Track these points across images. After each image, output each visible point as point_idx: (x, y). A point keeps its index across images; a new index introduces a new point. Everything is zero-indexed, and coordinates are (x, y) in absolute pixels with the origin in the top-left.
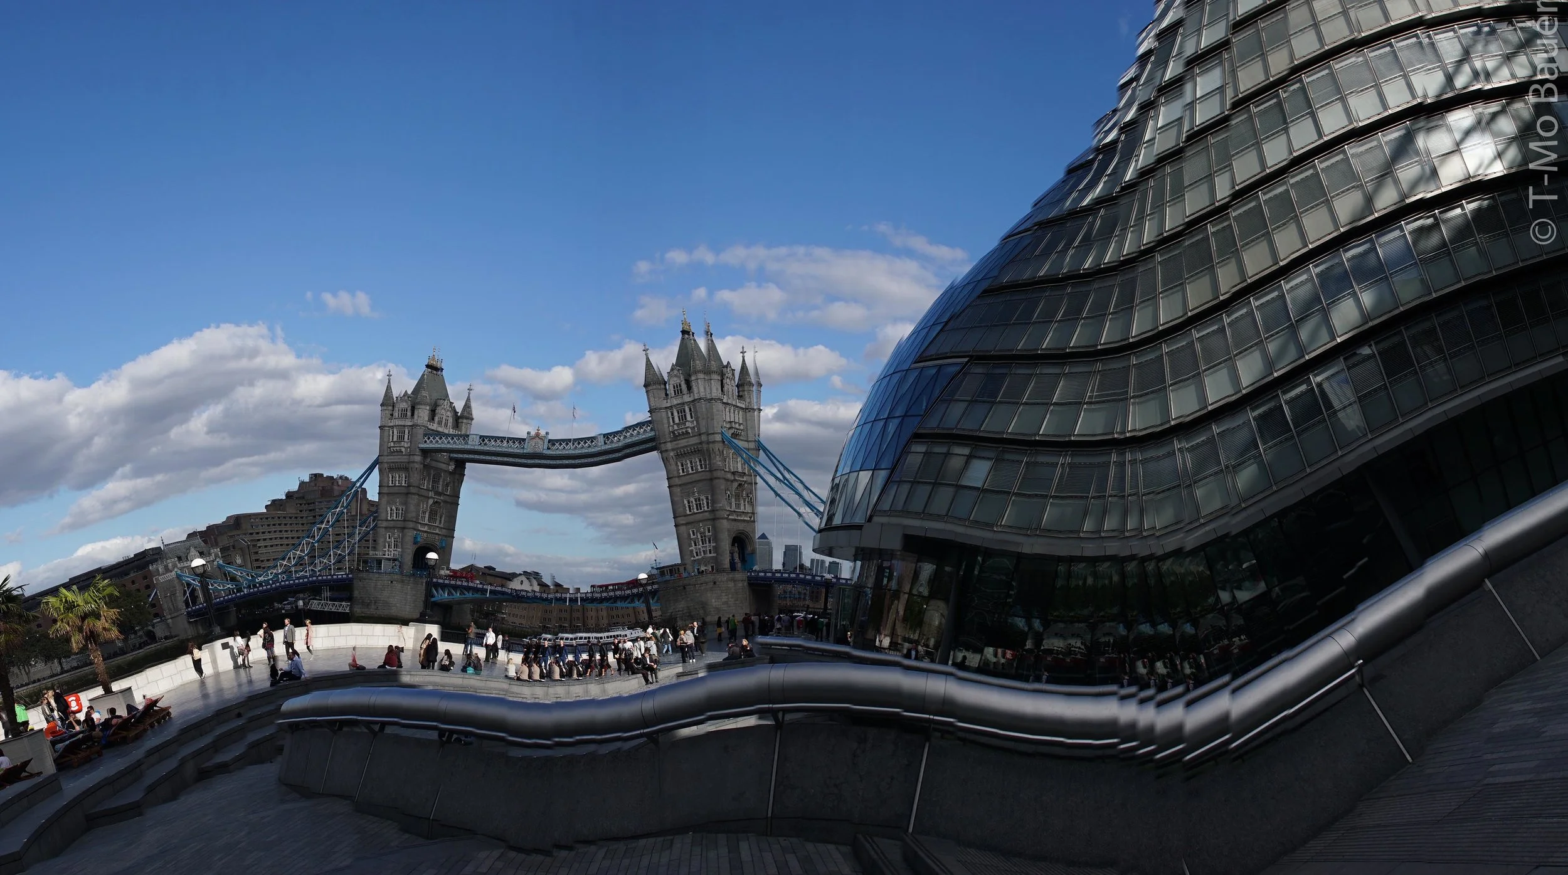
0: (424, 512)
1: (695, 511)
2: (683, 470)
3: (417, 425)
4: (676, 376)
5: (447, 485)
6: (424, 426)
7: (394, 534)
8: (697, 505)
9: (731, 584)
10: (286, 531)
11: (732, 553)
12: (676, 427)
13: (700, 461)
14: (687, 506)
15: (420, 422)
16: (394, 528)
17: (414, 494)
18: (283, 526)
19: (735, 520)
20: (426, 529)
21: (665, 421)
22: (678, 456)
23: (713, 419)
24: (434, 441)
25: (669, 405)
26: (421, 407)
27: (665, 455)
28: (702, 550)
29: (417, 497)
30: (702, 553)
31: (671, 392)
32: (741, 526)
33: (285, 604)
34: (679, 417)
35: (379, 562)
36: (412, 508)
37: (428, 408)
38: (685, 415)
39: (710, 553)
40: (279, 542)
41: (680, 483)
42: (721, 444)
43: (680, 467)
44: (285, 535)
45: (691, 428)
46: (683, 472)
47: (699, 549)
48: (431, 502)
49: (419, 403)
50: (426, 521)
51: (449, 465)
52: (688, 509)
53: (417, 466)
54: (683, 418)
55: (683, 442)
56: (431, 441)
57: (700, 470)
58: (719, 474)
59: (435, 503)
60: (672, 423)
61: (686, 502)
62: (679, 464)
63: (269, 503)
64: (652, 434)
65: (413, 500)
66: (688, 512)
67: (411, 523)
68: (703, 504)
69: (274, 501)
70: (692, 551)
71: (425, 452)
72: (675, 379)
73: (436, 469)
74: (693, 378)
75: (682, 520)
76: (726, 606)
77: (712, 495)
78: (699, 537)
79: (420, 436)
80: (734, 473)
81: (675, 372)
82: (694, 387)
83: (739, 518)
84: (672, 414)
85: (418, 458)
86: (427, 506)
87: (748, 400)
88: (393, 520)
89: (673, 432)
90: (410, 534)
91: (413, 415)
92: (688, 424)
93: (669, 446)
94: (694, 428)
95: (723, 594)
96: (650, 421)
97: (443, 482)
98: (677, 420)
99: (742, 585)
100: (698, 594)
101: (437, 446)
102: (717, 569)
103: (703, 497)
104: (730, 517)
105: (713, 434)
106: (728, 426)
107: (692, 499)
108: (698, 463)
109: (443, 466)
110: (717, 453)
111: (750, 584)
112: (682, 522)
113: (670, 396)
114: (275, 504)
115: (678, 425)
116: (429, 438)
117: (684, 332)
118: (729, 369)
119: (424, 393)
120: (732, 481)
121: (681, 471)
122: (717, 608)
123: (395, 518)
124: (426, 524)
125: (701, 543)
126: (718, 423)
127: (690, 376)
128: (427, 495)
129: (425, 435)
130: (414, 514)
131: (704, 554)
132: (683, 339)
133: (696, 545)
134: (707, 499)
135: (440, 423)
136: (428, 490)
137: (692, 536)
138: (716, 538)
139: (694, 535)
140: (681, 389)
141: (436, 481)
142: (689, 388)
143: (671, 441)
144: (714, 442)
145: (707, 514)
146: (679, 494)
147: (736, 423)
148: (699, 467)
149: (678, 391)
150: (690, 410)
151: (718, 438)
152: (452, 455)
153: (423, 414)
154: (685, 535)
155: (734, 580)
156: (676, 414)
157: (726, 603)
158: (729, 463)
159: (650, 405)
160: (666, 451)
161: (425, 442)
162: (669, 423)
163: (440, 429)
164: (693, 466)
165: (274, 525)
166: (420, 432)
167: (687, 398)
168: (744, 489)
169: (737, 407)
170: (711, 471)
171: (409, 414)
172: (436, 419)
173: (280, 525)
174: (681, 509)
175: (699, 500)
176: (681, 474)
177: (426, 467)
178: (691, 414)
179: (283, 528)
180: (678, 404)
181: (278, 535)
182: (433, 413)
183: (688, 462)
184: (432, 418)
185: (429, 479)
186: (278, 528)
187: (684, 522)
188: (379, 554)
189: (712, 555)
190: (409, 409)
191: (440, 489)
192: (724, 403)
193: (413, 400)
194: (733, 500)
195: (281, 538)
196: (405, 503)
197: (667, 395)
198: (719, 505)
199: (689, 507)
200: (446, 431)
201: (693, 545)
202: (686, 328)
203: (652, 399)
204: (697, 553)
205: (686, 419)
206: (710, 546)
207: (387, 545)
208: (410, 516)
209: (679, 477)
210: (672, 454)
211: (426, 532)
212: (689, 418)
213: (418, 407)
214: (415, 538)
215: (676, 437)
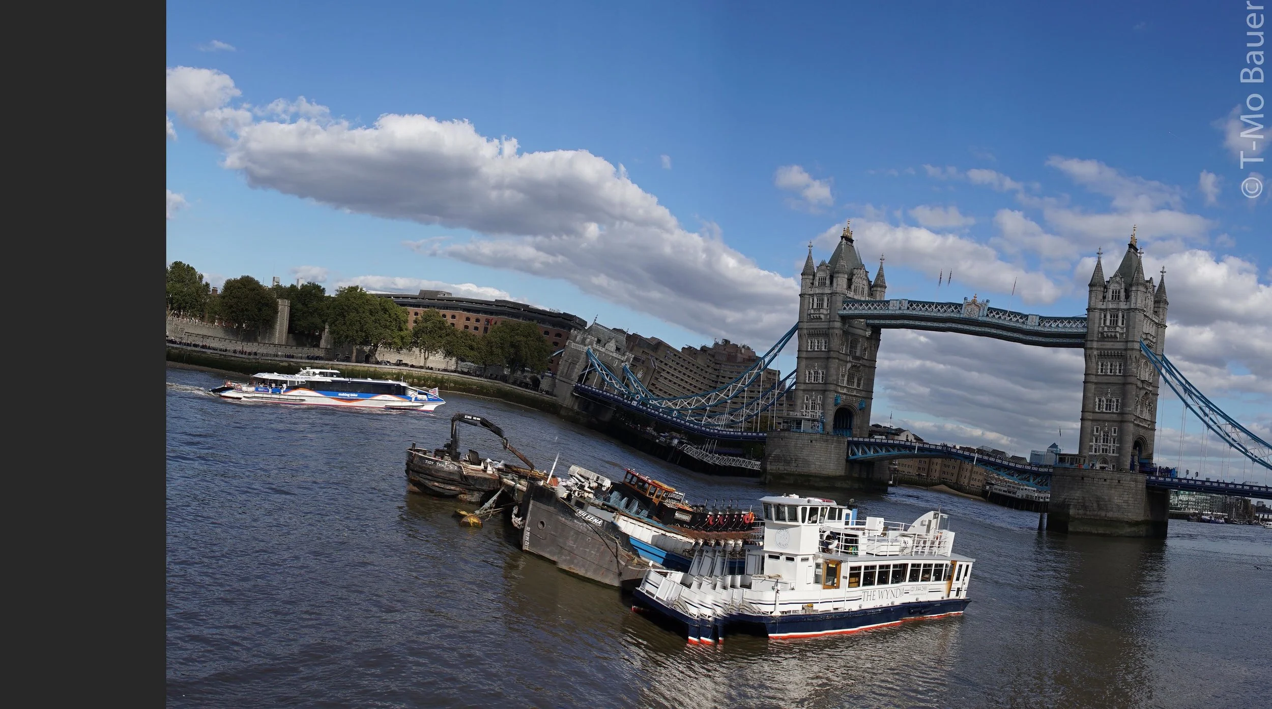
0: (843, 376)
1: (1104, 410)
2: (1102, 370)
3: (836, 293)
4: (1117, 282)
5: (865, 349)
6: (843, 294)
7: (811, 396)
8: (1107, 405)
9: (1133, 484)
10: (689, 376)
11: (1133, 456)
12: (1106, 329)
13: (1120, 366)
14: (1097, 404)
15: (839, 290)
16: (812, 390)
17: (834, 358)
18: (688, 371)
19: (1138, 425)
20: (845, 391)
21: (1097, 321)
22: (1100, 356)
23: (1135, 328)
24: (853, 308)
25: (1104, 307)
26: (840, 275)
27: (1089, 352)
28: (1101, 447)
29: (837, 361)
30: (1101, 451)
31: (1109, 295)
32: (1142, 432)
33: (662, 436)
34: (1111, 320)
35: (799, 422)
36: (833, 371)
37: (846, 276)
38: (1117, 321)
39: (1113, 453)
40: (679, 382)
41: (1096, 381)
42: (1138, 353)
43: (1100, 367)
44: (686, 378)
45: (1120, 333)
46: (1102, 372)
47: (1099, 446)
48: (849, 365)
49: (838, 272)
50: (845, 384)
51: (865, 330)
52: (1097, 406)
53: (837, 331)
54: (1114, 323)
55: (1108, 345)
56: (850, 308)
57: (1118, 374)
58: (1132, 380)
59: (853, 366)
60: (1102, 325)
61: (1097, 400)
62: (1100, 364)
63: (686, 347)
64: (1085, 330)
65: (834, 364)
66: (1097, 410)
67: (833, 386)
68: (1113, 406)
69: (690, 347)
70: (1092, 446)
71: (844, 319)
72: (1116, 285)
73: (853, 334)
74: (1134, 288)
75: (1089, 416)
76: (1126, 504)
77: (1123, 399)
78: (1102, 435)
79: (839, 304)
80: (1143, 382)
81: (1118, 279)
82: (1133, 297)
83: (1141, 424)
84: (1105, 316)
85: (838, 324)
86: (845, 369)
87: (1161, 317)
88: (811, 383)
89: (1102, 333)
90: (831, 396)
91: (831, 283)
92: (1118, 329)
93: (1095, 345)
94: (1123, 334)
95: (1126, 493)
96: (1085, 318)
97: (862, 347)
98: (1108, 323)
99: (1142, 486)
100: (1094, 488)
101: (857, 312)
102: (1119, 468)
103: (1114, 399)
104: (1135, 422)
105: (1133, 341)
106: (1144, 336)
107: (1104, 399)
108: (1118, 367)
109: (861, 332)
110: (1134, 360)
111: (1147, 487)
112: (1088, 417)
113: (1107, 300)
114: (689, 350)
115: (1108, 327)
116: (848, 305)
117: (1131, 246)
118: (1151, 284)
119: (842, 263)
120: (1140, 389)
121: (1100, 371)
122: (1118, 506)
123: (813, 381)
124: (845, 387)
125: (1102, 441)
126: (1139, 332)
127: (1131, 285)
128: (845, 359)
129: (844, 302)
130: (835, 377)
131: (1103, 452)
132: (1129, 251)
133: (1096, 442)
134: (1117, 401)
135: (855, 291)
136: (846, 354)
137: (1095, 433)
138: (1120, 439)
139: (1097, 431)
140: (1119, 296)
141: (853, 346)
142: (1127, 297)
143: (1097, 341)
144: (1132, 349)
145: (1115, 416)
146: (1093, 391)
147: (1151, 335)
148: (1118, 371)
149: (1116, 297)
150: (1123, 317)
151: (1137, 346)
152: (868, 321)
153: (841, 282)
154: (1089, 431)
155: (1136, 481)
156: (1108, 317)
157: (1126, 502)
158: (1140, 371)
159: (1089, 303)
160: (1091, 348)
161: (845, 309)
162: (1100, 323)
163: (856, 297)
164: (1113, 368)
165: (682, 366)
166: (840, 299)
167: (1123, 305)
168: (1150, 398)
169: (1153, 321)
170: (1124, 376)
171: (828, 282)
172: (853, 287)
173: (686, 368)
174: (1091, 406)
175: (1110, 401)
176: (1099, 373)
177: (845, 333)
178: (1123, 321)
179: (688, 373)
180: (1112, 309)
181: (681, 376)
182: (850, 281)
183: (1109, 364)
184: (849, 287)
185: (847, 344)
186: (684, 370)
187: (1091, 418)
188: (798, 415)
189: (1114, 455)
190: (828, 277)
191: (858, 354)
192: (1145, 315)
193: (832, 270)
194: (1139, 406)
195: (682, 380)
196: (827, 368)
197: (1104, 297)
198: (1128, 409)
199: (1099, 405)
200: (863, 299)
201: (1094, 441)
202: (1133, 243)
203: (1093, 299)
204: (1096, 449)
205: (1116, 324)
206: (1114, 446)
207: (805, 406)
208: (830, 379)
209: (1097, 375)
210: (1095, 353)
211: (845, 394)
212: (1120, 324)
213: (837, 275)
214: (836, 400)
215: (1103, 338)
